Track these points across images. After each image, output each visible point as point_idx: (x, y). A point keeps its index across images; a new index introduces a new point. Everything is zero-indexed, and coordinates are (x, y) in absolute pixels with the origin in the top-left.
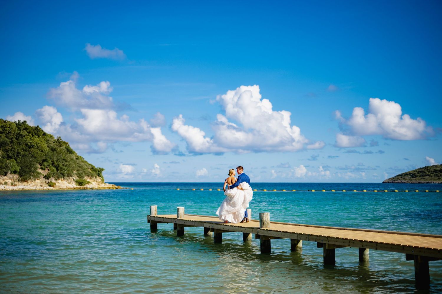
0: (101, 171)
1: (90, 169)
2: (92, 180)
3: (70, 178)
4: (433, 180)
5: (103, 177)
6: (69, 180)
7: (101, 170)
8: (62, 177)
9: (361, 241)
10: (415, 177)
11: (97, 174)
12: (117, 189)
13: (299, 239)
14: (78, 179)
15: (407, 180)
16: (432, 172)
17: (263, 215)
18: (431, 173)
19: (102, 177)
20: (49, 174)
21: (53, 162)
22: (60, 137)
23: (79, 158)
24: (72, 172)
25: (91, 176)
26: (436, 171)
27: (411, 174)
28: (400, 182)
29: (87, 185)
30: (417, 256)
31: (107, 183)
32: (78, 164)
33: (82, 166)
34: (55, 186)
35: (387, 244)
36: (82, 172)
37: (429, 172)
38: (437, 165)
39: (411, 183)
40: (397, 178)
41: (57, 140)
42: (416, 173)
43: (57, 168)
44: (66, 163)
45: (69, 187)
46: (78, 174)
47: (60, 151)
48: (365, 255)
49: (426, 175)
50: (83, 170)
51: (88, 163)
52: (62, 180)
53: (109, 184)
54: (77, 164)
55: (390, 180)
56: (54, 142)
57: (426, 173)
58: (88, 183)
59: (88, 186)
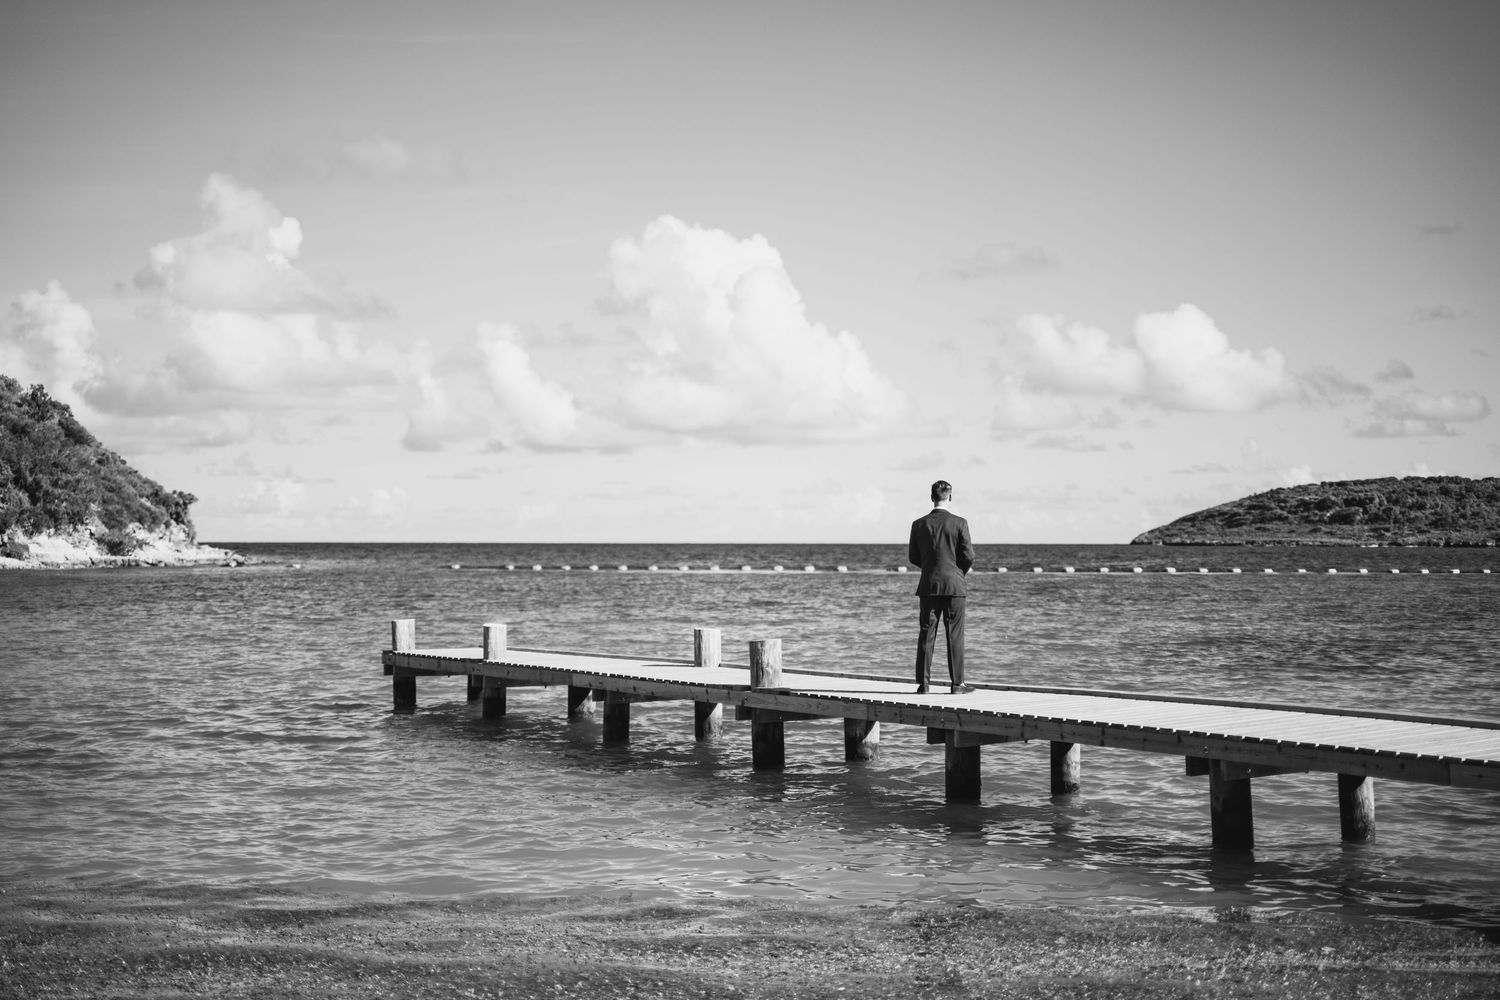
0: (185, 504)
1: (147, 497)
2: (154, 535)
3: (79, 527)
4: (1294, 535)
5: (193, 523)
6: (76, 535)
7: (187, 500)
8: (52, 524)
9: (1058, 721)
10: (1237, 526)
11: (171, 515)
12: (240, 564)
13: (872, 718)
14: (107, 531)
15: (1212, 535)
16: (1293, 509)
17: (762, 645)
18: (1289, 512)
19: (189, 524)
20: (6, 514)
21: (18, 472)
22: (41, 387)
23: (108, 458)
24: (83, 508)
25: (150, 521)
26: (1305, 505)
27: (1225, 513)
28: (1188, 541)
29: (138, 550)
30: (1217, 762)
31: (207, 546)
32: (103, 479)
33: (120, 488)
34: (26, 554)
35: (1133, 729)
36: (118, 507)
37: (1282, 508)
38: (1310, 485)
39: (1224, 545)
40: (1178, 527)
41: (29, 398)
42: (1241, 511)
43: (33, 491)
44: (65, 477)
45: (73, 559)
46: (106, 514)
47: (40, 435)
48: (1068, 765)
49: (1271, 520)
50: (123, 499)
51: (139, 477)
52: (49, 536)
53: (211, 549)
54: (103, 482)
55: (1157, 533)
56: (20, 405)
57: (1274, 511)
58: (141, 544)
59: (140, 555)
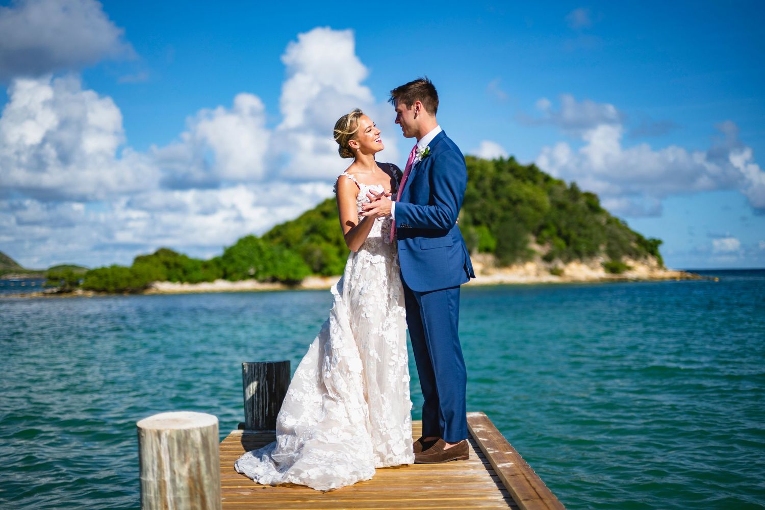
0: (657, 246)
1: (635, 242)
2: (637, 263)
3: (594, 259)
5: (662, 255)
6: (592, 264)
7: (657, 243)
8: (578, 256)
11: (648, 251)
14: (611, 261)
19: (659, 257)
20: (553, 252)
21: (559, 229)
22: (576, 184)
23: (613, 221)
24: (596, 248)
25: (635, 255)
29: (627, 272)
32: (609, 232)
33: (618, 237)
34: (563, 274)
36: (617, 247)
41: (569, 189)
43: (567, 239)
44: (585, 232)
45: (590, 279)
46: (609, 251)
47: (573, 209)
50: (620, 243)
52: (577, 265)
56: (564, 193)
58: (629, 268)
59: (630, 275)
